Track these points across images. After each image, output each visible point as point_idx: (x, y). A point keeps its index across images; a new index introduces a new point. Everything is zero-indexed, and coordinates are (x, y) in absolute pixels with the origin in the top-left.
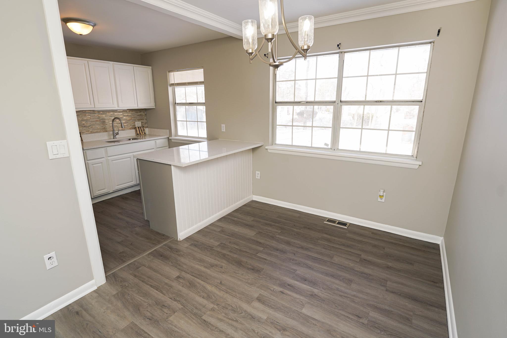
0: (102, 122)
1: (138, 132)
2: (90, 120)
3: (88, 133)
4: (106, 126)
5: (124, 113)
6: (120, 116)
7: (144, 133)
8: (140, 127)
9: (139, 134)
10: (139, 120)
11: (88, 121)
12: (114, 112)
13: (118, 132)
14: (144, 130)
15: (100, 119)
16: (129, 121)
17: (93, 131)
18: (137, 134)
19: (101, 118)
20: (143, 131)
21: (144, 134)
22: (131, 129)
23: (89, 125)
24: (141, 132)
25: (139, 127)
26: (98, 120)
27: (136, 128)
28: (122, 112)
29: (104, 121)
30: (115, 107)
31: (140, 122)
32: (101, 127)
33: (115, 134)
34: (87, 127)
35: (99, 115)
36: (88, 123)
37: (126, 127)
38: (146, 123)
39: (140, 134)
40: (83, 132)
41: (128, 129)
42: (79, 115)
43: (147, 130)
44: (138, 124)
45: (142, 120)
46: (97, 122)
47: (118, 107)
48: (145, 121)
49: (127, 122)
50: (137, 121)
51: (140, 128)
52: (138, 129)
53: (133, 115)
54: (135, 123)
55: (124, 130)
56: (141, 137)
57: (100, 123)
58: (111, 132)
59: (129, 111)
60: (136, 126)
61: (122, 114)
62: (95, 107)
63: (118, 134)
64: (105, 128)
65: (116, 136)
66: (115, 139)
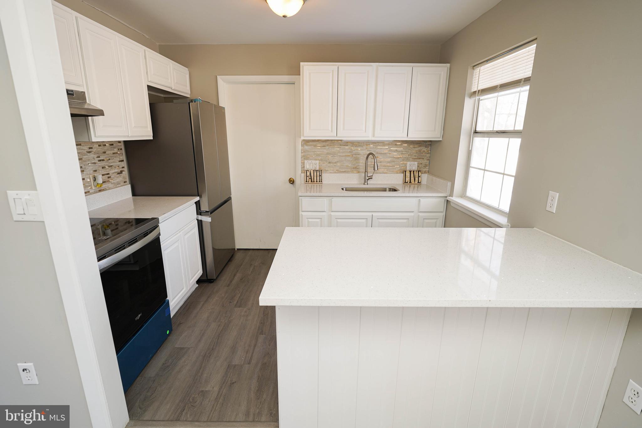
0: (355, 157)
1: (408, 179)
2: (339, 154)
4: (359, 165)
5: (391, 146)
6: (385, 151)
7: (418, 182)
8: (414, 171)
9: (409, 182)
10: (414, 160)
11: (335, 155)
12: (375, 144)
13: (372, 176)
14: (419, 176)
16: (397, 160)
17: (340, 170)
18: (405, 182)
19: (354, 152)
20: (417, 179)
21: (416, 182)
22: (397, 173)
23: (336, 161)
24: (412, 179)
25: (410, 171)
26: (349, 154)
27: (405, 171)
28: (389, 144)
30: (368, 137)
31: (416, 163)
32: (353, 166)
33: (367, 178)
34: (332, 164)
35: (353, 148)
36: (335, 158)
37: (391, 169)
38: (426, 166)
39: (410, 182)
40: (326, 169)
41: (393, 171)
42: (325, 147)
43: (424, 178)
44: (412, 165)
45: (420, 159)
46: (348, 158)
47: (374, 136)
48: (425, 161)
49: (394, 161)
50: (411, 161)
51: (412, 172)
52: (408, 174)
53: (406, 151)
54: (406, 165)
55: (386, 173)
56: (410, 187)
57: (352, 159)
58: (363, 175)
59: (400, 144)
60: (408, 168)
61: (387, 147)
62: (338, 135)
63: (370, 178)
64: (357, 167)
65: (367, 181)
66: (366, 186)
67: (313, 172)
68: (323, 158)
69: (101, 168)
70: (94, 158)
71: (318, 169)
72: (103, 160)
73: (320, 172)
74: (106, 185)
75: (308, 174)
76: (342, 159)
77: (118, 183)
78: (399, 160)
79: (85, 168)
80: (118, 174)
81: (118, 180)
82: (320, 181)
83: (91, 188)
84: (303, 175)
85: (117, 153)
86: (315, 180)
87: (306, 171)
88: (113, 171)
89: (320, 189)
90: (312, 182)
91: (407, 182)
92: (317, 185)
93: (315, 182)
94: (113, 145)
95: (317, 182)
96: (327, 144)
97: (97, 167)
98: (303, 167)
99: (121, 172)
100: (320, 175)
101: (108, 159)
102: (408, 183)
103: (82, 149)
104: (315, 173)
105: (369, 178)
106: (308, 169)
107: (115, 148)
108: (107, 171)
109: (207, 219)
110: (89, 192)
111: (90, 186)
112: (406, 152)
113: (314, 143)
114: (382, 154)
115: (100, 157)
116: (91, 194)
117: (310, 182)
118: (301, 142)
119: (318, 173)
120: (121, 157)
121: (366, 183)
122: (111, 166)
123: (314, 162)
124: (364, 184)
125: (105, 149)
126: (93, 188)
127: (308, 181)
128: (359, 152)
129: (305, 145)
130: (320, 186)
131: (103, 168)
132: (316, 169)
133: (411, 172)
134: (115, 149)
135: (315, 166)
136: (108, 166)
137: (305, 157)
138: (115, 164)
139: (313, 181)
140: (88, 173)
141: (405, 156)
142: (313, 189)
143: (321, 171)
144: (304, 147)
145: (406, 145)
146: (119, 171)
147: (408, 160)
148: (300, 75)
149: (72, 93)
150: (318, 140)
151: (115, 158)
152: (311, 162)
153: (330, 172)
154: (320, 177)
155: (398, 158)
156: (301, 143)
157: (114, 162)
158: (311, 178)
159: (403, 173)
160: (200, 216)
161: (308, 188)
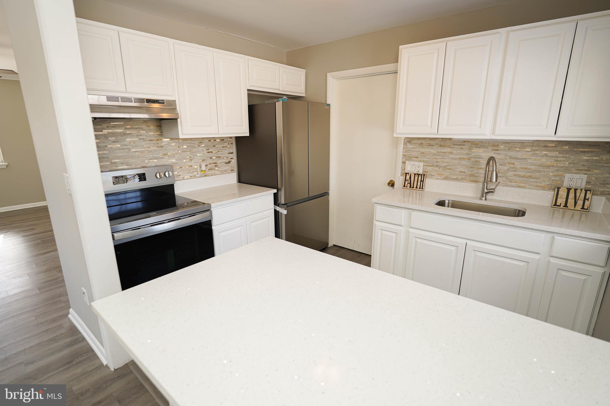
0: (473, 161)
1: (561, 201)
2: (451, 156)
3: (439, 178)
5: (537, 148)
7: (583, 208)
8: (576, 190)
9: (563, 204)
11: (446, 157)
12: (508, 145)
13: (494, 189)
14: (585, 199)
15: (470, 156)
16: (546, 170)
17: (451, 176)
18: (555, 205)
19: (473, 154)
20: (580, 203)
21: (579, 207)
22: (543, 188)
23: (446, 164)
24: (571, 201)
25: (569, 190)
26: (465, 157)
27: (559, 189)
29: (478, 161)
30: (485, 134)
31: (584, 177)
33: (486, 190)
34: (441, 167)
35: (472, 149)
36: (445, 160)
37: (532, 182)
38: (605, 184)
39: (566, 205)
40: (432, 174)
42: (433, 146)
43: (598, 202)
44: (575, 180)
46: (463, 162)
47: (493, 133)
48: (605, 176)
49: (539, 171)
50: (575, 171)
52: (563, 193)
53: (565, 157)
54: (562, 177)
55: (524, 187)
56: (564, 214)
57: (469, 164)
58: (481, 185)
59: (554, 145)
60: (566, 184)
61: (529, 150)
62: (439, 132)
63: (491, 192)
64: (476, 175)
65: (486, 196)
66: (483, 202)
67: (414, 175)
68: (429, 160)
69: (209, 159)
70: (203, 150)
71: (421, 172)
72: (212, 152)
73: (422, 177)
74: (213, 172)
75: (408, 177)
76: (454, 162)
77: (225, 171)
78: (549, 170)
79: (194, 158)
80: (226, 163)
81: (225, 168)
82: (421, 187)
83: (198, 173)
84: (402, 178)
85: (226, 147)
86: (415, 186)
87: (406, 174)
88: (221, 161)
89: (420, 196)
90: (410, 187)
91: (560, 206)
92: (416, 192)
93: (415, 188)
94: (223, 140)
95: (417, 188)
96: (435, 142)
97: (205, 157)
98: (404, 169)
99: (229, 162)
100: (422, 180)
101: (217, 151)
102: (562, 207)
103: (193, 144)
104: (416, 178)
105: (488, 191)
106: (409, 172)
107: (225, 142)
108: (215, 161)
109: (283, 211)
110: (195, 176)
111: (196, 172)
112: (564, 159)
113: (420, 142)
114: (518, 159)
115: (209, 150)
116: (197, 177)
117: (408, 187)
118: (404, 139)
119: (420, 178)
120: (231, 150)
121: (484, 198)
122: (220, 157)
123: (417, 163)
124: (481, 199)
125: (215, 143)
126: (199, 173)
127: (406, 186)
128: (481, 154)
129: (408, 143)
130: (421, 194)
131: (211, 158)
132: (419, 173)
133: (571, 191)
134: (225, 144)
135: (418, 169)
136: (216, 157)
137: (407, 158)
138: (224, 155)
139: (412, 186)
140: (196, 161)
141: (562, 165)
142: (411, 195)
143: (424, 175)
144: (407, 145)
145: (567, 147)
146: (227, 161)
147: (567, 170)
148: (398, 62)
149: (163, 102)
150: (424, 138)
151: (224, 151)
152: (414, 164)
153: (437, 178)
154: (422, 182)
155: (549, 167)
156: (404, 141)
157: (223, 154)
158: (410, 183)
159: (555, 190)
160: (278, 207)
161: (405, 194)
